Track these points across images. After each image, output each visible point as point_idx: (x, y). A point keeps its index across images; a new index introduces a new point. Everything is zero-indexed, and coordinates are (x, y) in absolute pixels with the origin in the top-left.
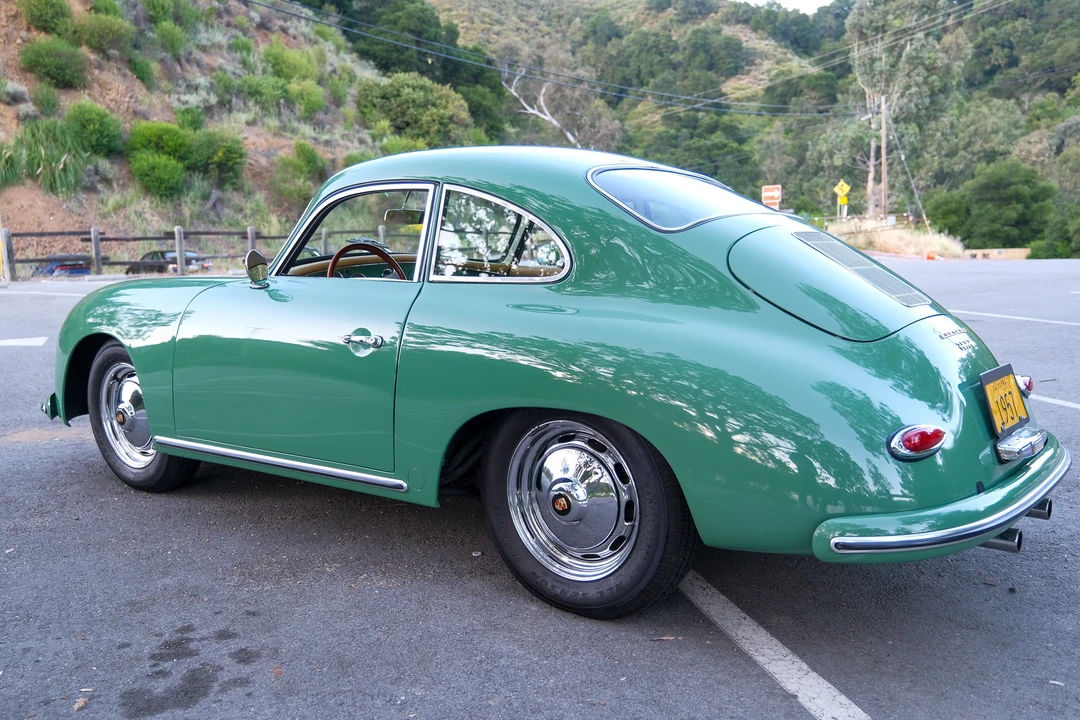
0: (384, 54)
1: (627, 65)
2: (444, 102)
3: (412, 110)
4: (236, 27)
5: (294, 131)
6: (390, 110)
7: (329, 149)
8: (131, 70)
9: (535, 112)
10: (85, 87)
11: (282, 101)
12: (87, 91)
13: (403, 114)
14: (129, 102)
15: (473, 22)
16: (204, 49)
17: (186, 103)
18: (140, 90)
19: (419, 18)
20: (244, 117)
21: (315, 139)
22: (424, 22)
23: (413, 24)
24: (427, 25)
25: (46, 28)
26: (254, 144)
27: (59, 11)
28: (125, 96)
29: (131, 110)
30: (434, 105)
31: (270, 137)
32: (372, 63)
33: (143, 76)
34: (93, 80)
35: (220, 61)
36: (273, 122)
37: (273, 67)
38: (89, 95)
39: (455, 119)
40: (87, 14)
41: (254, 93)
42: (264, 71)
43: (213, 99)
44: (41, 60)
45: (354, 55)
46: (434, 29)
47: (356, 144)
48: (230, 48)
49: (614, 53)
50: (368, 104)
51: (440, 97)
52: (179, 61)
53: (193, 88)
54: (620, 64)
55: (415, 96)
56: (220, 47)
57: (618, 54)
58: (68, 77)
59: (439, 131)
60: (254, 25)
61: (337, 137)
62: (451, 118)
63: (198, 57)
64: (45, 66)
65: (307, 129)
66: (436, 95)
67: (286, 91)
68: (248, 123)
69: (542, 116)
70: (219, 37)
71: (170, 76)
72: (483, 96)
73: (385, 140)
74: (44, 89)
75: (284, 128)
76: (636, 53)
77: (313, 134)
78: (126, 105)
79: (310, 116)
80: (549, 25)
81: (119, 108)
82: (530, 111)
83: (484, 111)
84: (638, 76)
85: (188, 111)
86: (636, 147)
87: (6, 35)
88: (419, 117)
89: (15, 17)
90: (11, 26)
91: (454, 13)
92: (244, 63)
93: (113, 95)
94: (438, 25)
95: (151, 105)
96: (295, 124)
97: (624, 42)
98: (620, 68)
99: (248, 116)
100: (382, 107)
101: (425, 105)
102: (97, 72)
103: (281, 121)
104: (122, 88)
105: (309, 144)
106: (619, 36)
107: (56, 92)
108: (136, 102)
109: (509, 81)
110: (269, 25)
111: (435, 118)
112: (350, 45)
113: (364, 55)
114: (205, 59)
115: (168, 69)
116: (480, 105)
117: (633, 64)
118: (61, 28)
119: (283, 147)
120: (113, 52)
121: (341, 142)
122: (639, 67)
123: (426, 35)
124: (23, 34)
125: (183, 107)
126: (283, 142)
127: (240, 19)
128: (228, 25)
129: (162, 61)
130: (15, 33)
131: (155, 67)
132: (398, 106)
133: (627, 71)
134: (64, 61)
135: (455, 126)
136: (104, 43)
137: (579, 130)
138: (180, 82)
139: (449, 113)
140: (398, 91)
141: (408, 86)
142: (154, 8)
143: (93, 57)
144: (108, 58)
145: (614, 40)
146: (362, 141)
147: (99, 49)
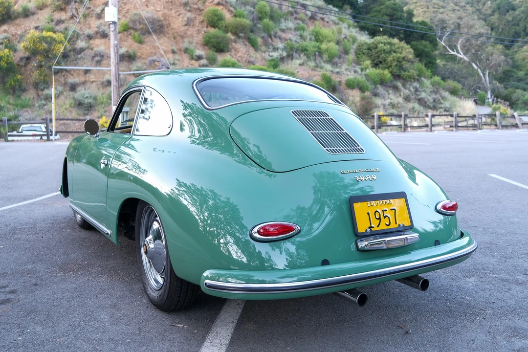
0: (373, 27)
1: (518, 25)
2: (400, 50)
3: (383, 55)
4: (299, 19)
5: (322, 68)
6: (372, 56)
7: (339, 76)
8: (249, 42)
9: (455, 53)
10: (228, 51)
11: (317, 53)
12: (229, 53)
13: (378, 57)
14: (247, 57)
15: (428, 8)
16: (283, 31)
17: (272, 56)
18: (252, 51)
19: (392, 8)
20: (298, 62)
21: (332, 71)
22: (395, 10)
23: (389, 11)
24: (396, 11)
25: (214, 25)
26: (302, 74)
27: (220, 17)
28: (245, 54)
29: (247, 61)
30: (395, 52)
31: (310, 71)
32: (366, 32)
33: (254, 45)
34: (232, 48)
35: (290, 36)
36: (312, 64)
37: (315, 37)
38: (230, 55)
39: (406, 59)
40: (231, 18)
41: (304, 50)
42: (311, 39)
43: (285, 54)
44: (211, 40)
45: (358, 29)
46: (400, 13)
47: (353, 73)
48: (296, 29)
49: (510, 19)
50: (361, 53)
51: (398, 48)
52: (270, 37)
53: (275, 49)
54: (514, 25)
55: (385, 48)
56: (291, 29)
57: (513, 20)
58: (221, 47)
59: (397, 65)
60: (308, 18)
61: (343, 70)
62: (403, 58)
63: (280, 35)
64: (212, 43)
65: (328, 67)
66: (396, 46)
67: (320, 48)
68: (300, 65)
69: (459, 55)
70: (291, 25)
71: (266, 44)
72: (425, 46)
73: (368, 71)
74: (211, 53)
75: (317, 66)
76: (524, 18)
77: (331, 69)
78: (245, 58)
79: (331, 60)
80: (471, 7)
81: (242, 60)
82: (452, 53)
83: (426, 54)
84: (524, 31)
85: (272, 60)
86: (521, 70)
87: (198, 30)
88: (387, 58)
89: (202, 22)
90: (200, 26)
91: (418, 4)
92: (301, 36)
93: (240, 54)
94: (402, 11)
95: (256, 58)
96: (323, 64)
97: (517, 13)
98: (514, 27)
99: (301, 61)
100: (367, 54)
101: (390, 52)
102: (234, 44)
103: (316, 63)
104: (244, 51)
105: (329, 74)
106: (514, 9)
107: (216, 54)
108: (250, 57)
109: (441, 38)
110: (315, 17)
111: (395, 58)
112: (356, 24)
113: (362, 28)
114: (283, 35)
115: (265, 41)
116: (423, 51)
117: (522, 25)
118: (220, 25)
119: (316, 76)
120: (242, 35)
121: (345, 72)
122: (525, 25)
123: (395, 16)
124: (205, 29)
125: (270, 58)
126: (316, 73)
127: (302, 15)
128: (296, 18)
129: (263, 38)
130: (202, 29)
131: (259, 40)
132: (376, 53)
133: (518, 28)
134: (220, 39)
135: (405, 62)
136: (238, 31)
138: (270, 47)
139: (402, 56)
140: (376, 46)
141: (382, 43)
142: (261, 13)
143: (233, 37)
144: (239, 37)
145: (511, 12)
146: (355, 72)
147: (235, 34)
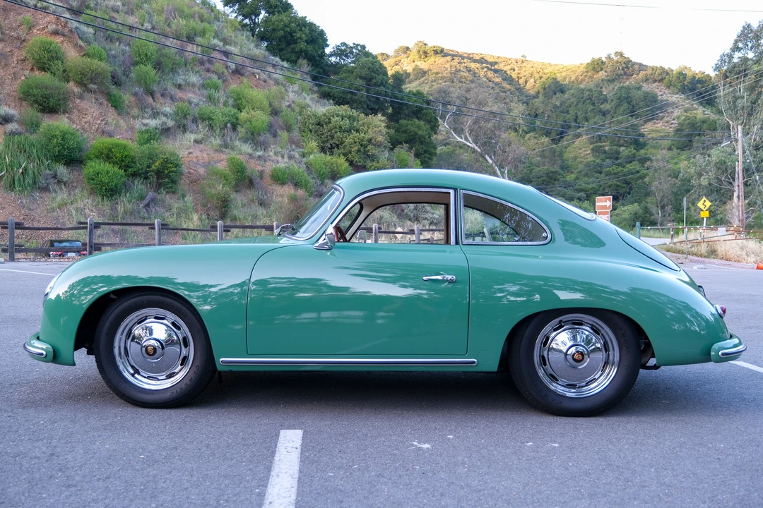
2: (365, 129)
3: (339, 134)
4: (213, 72)
5: (233, 149)
6: (322, 134)
7: (262, 163)
8: (107, 100)
9: (462, 140)
10: (65, 112)
11: (229, 125)
12: (67, 115)
13: (332, 137)
14: (100, 124)
16: (179, 87)
17: (146, 125)
18: (112, 116)
20: (192, 137)
21: (250, 155)
25: (43, 69)
26: (197, 157)
27: (54, 55)
28: (98, 119)
29: (100, 130)
30: (357, 131)
31: (211, 152)
33: (116, 105)
34: (74, 107)
35: (190, 95)
36: (216, 141)
37: (235, 100)
38: (68, 118)
39: (373, 141)
40: (79, 58)
41: (207, 119)
42: (225, 104)
43: (170, 123)
44: (31, 91)
46: (381, 77)
47: (286, 159)
48: (204, 86)
50: (306, 129)
51: (363, 125)
52: (152, 94)
53: (155, 115)
55: (342, 123)
56: (194, 86)
58: (51, 104)
59: (359, 151)
60: (230, 71)
61: (271, 154)
62: (370, 141)
63: (173, 93)
64: (34, 96)
65: (247, 148)
66: (360, 123)
67: (237, 119)
68: (196, 141)
69: (467, 143)
70: (194, 79)
71: (143, 107)
72: (419, 128)
73: (311, 157)
74: (31, 112)
75: (226, 146)
76: (574, 104)
77: (250, 151)
78: (97, 126)
79: (253, 137)
81: (91, 128)
82: (458, 139)
83: (419, 139)
85: (147, 131)
87: (14, 73)
88: (344, 139)
89: (23, 60)
90: (20, 67)
92: (210, 99)
93: (88, 118)
95: (117, 126)
96: (237, 143)
99: (199, 137)
100: (316, 132)
101: (349, 131)
102: (78, 101)
103: (224, 141)
104: (96, 113)
105: (242, 158)
107: (40, 115)
108: (106, 124)
109: (443, 117)
110: (242, 71)
111: (357, 140)
114: (179, 94)
115: (139, 100)
118: (54, 68)
119: (222, 160)
120: (91, 86)
121: (274, 158)
122: (576, 114)
123: (374, 81)
124: (27, 73)
125: (144, 128)
126: (223, 156)
127: (218, 66)
128: (208, 71)
129: (136, 94)
130: (21, 72)
131: (127, 98)
132: (329, 131)
134: (50, 91)
135: (373, 147)
136: (87, 80)
137: (494, 154)
138: (148, 110)
139: (367, 137)
140: (329, 119)
141: (338, 116)
142: (140, 55)
143: (76, 90)
144: (90, 91)
146: (291, 157)
147: (80, 83)
